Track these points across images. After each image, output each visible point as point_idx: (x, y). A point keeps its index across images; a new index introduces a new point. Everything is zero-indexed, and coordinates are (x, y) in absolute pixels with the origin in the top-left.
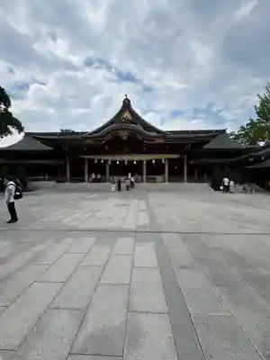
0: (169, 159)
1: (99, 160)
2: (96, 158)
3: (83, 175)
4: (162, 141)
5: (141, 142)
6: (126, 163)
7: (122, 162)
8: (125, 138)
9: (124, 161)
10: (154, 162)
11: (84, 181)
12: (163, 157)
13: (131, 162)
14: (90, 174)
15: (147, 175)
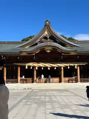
1: (29, 67)
2: (27, 65)
3: (17, 78)
4: (76, 54)
5: (60, 54)
6: (49, 69)
7: (46, 68)
8: (49, 51)
9: (47, 67)
10: (69, 68)
11: (17, 82)
13: (52, 68)
14: (21, 76)
15: (64, 77)
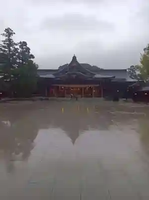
0: (95, 87)
2: (60, 86)
8: (74, 77)
12: (92, 86)
15: (84, 94)
